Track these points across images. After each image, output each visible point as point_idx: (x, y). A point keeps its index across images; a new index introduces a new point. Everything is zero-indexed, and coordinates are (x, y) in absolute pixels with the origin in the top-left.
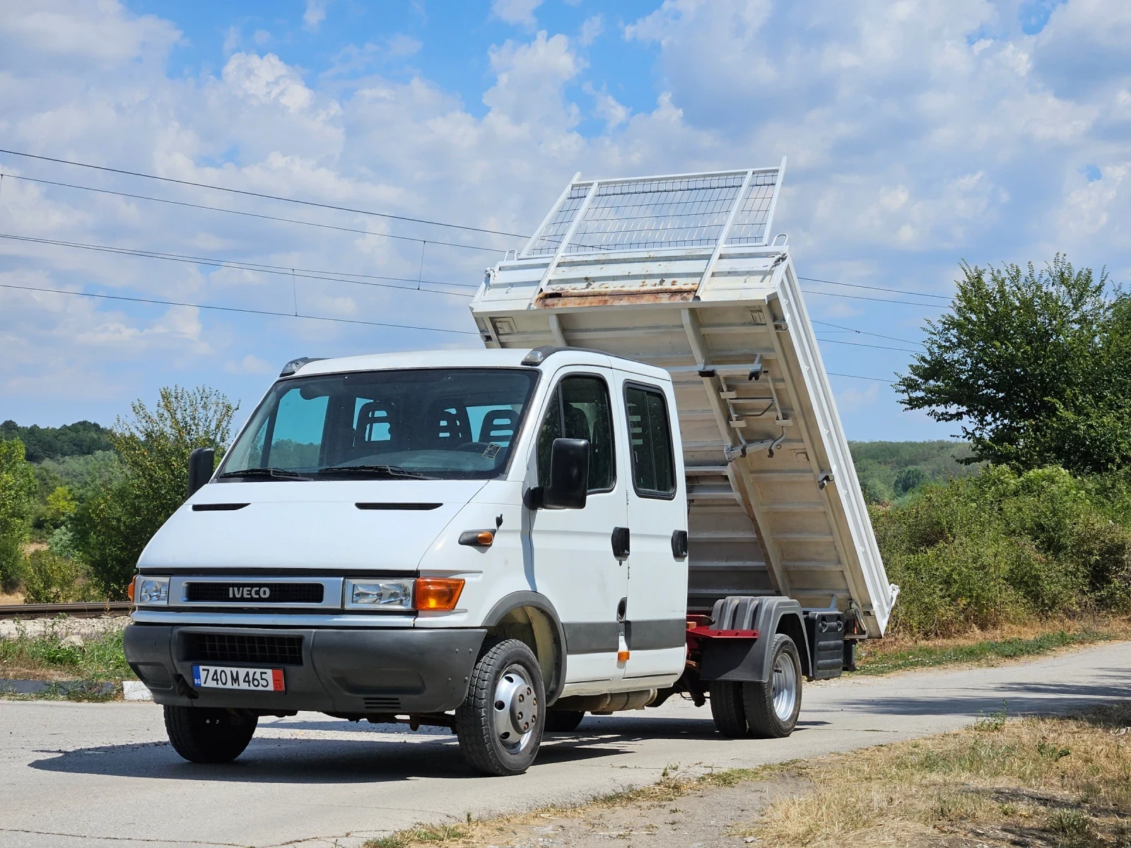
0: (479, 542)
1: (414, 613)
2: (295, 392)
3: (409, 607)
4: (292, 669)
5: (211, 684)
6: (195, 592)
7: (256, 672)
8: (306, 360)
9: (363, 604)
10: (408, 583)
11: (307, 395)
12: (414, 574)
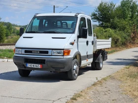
0: (72, 44)
1: (63, 56)
2: (36, 19)
3: (62, 55)
4: (44, 65)
5: (29, 66)
6: (26, 52)
7: (37, 65)
8: (38, 14)
9: (55, 54)
10: (62, 51)
11: (38, 19)
12: (63, 49)
